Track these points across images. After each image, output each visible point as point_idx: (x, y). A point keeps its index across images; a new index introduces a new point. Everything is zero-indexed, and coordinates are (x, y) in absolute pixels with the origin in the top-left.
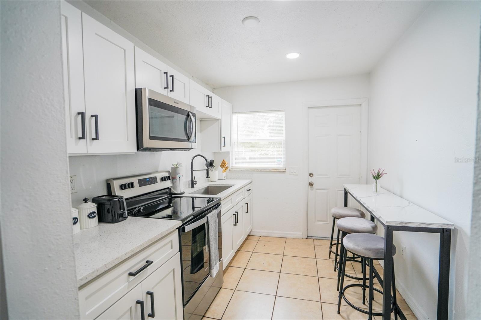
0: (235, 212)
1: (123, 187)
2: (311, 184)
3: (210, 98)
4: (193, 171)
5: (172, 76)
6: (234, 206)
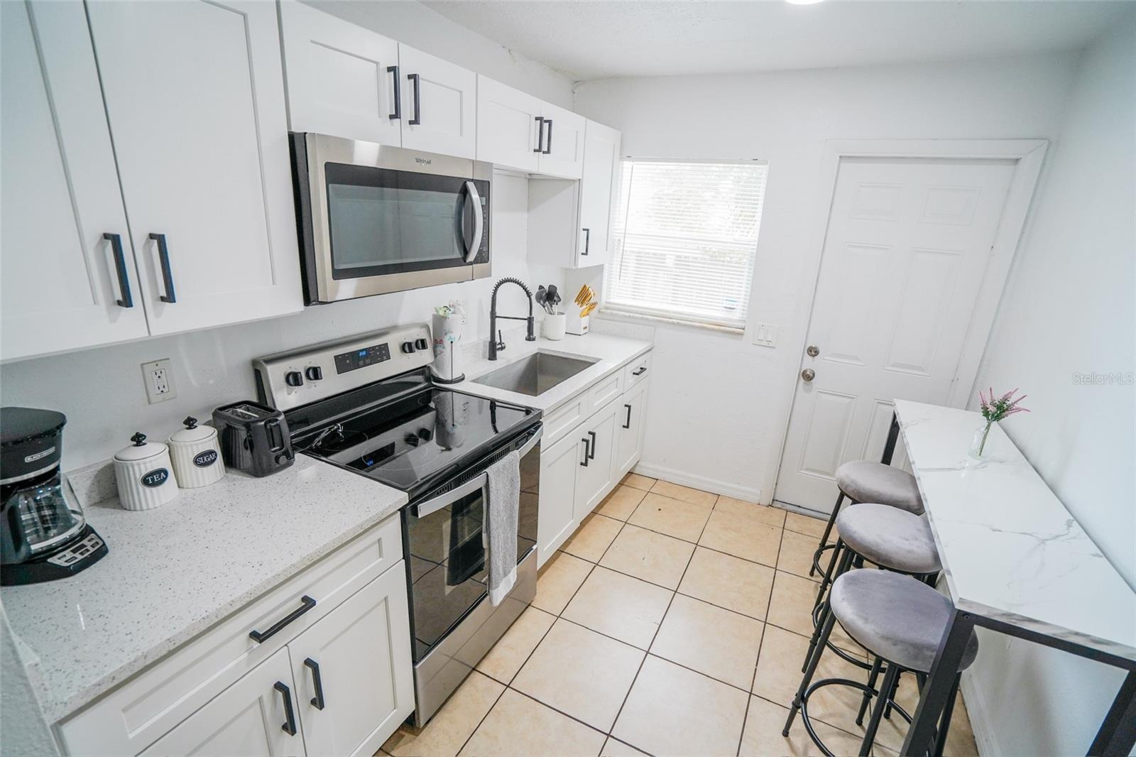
0: (590, 433)
1: (293, 379)
2: (808, 377)
3: (546, 126)
4: (497, 319)
5: (413, 77)
6: (586, 420)
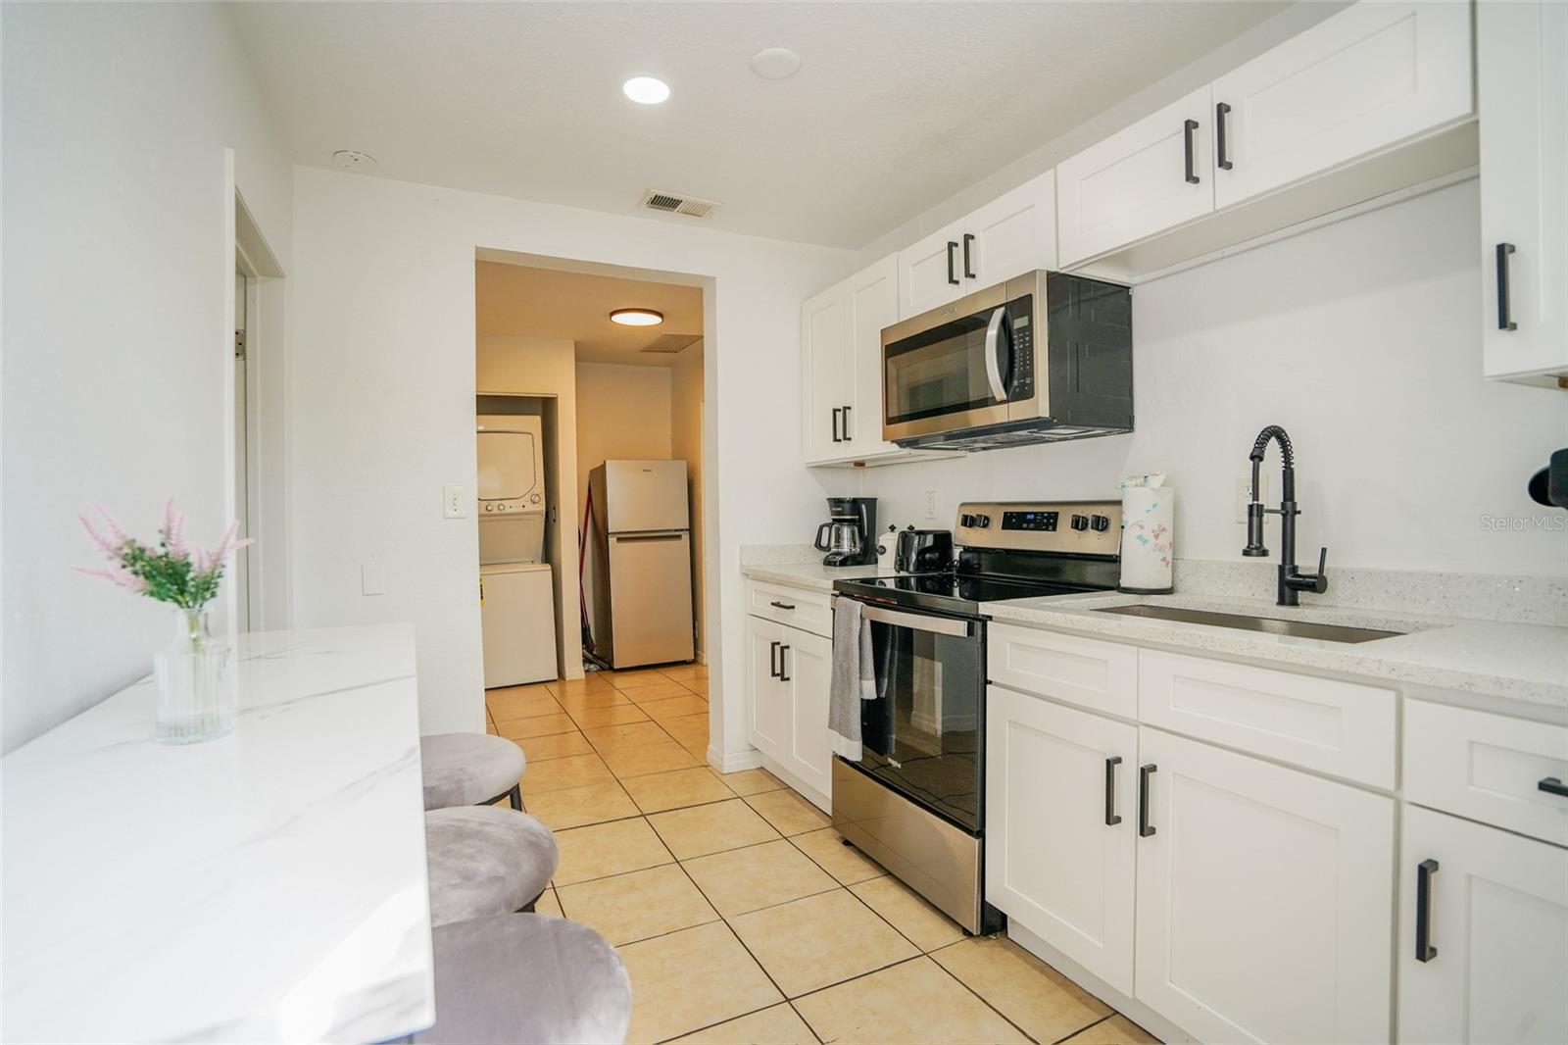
1: (968, 521)
6: (1136, 724)
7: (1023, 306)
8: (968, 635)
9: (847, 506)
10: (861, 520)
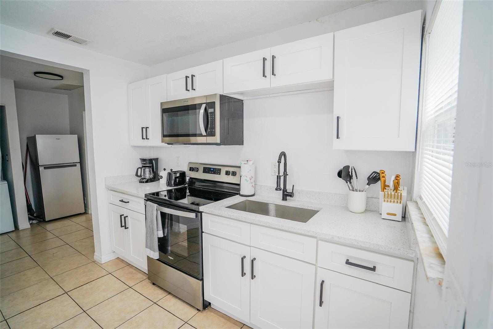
6: (250, 246)
7: (212, 105)
8: (196, 217)
9: (148, 162)
10: (153, 166)
